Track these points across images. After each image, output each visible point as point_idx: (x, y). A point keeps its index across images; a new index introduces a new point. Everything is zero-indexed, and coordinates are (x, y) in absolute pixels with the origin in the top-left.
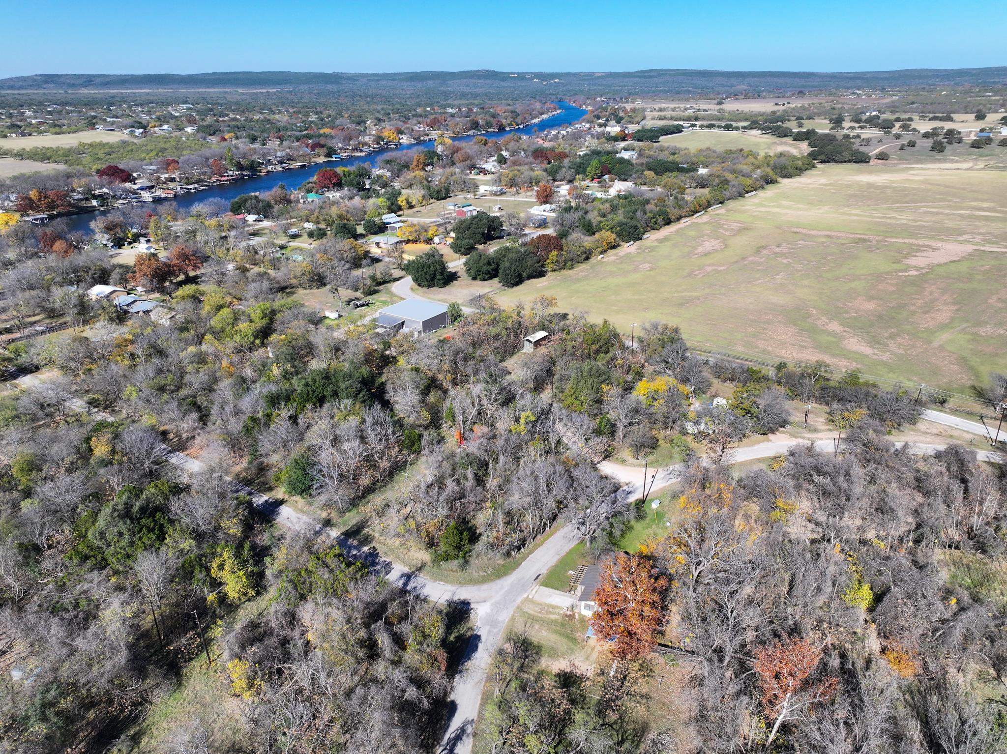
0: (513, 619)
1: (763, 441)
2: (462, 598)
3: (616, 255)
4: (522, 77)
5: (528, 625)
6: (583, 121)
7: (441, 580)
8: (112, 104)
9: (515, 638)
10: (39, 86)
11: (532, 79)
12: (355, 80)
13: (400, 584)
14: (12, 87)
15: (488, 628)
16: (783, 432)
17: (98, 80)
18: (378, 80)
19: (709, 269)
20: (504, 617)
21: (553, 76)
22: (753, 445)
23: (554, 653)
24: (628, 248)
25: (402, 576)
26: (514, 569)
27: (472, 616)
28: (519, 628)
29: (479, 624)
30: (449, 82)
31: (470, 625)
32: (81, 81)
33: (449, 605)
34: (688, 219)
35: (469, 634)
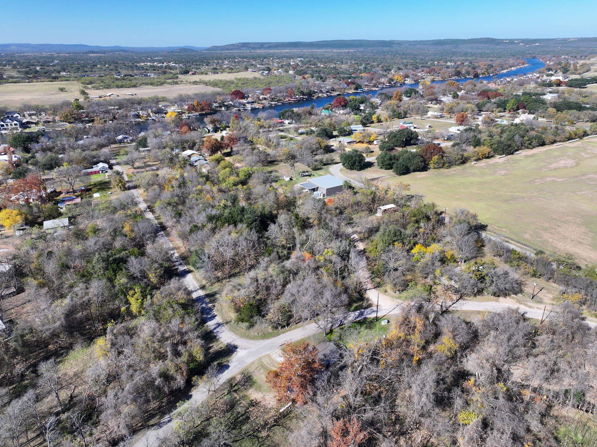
0: (253, 363)
1: (493, 301)
2: (236, 344)
3: (486, 163)
4: (511, 42)
5: (258, 369)
6: (536, 72)
7: (233, 332)
8: (265, 58)
9: (246, 374)
10: (239, 49)
11: (518, 43)
12: (401, 45)
13: (212, 328)
14: (227, 49)
15: (237, 363)
16: (513, 298)
17: (266, 45)
18: (415, 45)
19: (548, 179)
20: (249, 361)
21: (535, 41)
22: (482, 301)
23: (259, 389)
24: (499, 159)
25: (217, 324)
26: (274, 337)
27: (234, 355)
28: (251, 370)
29: (233, 360)
30: (460, 46)
31: (229, 359)
32: (258, 46)
33: (227, 346)
34: (561, 143)
35: (225, 363)
